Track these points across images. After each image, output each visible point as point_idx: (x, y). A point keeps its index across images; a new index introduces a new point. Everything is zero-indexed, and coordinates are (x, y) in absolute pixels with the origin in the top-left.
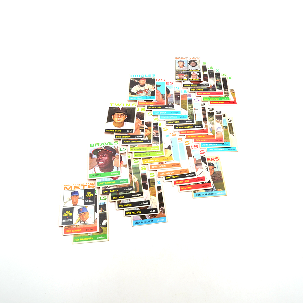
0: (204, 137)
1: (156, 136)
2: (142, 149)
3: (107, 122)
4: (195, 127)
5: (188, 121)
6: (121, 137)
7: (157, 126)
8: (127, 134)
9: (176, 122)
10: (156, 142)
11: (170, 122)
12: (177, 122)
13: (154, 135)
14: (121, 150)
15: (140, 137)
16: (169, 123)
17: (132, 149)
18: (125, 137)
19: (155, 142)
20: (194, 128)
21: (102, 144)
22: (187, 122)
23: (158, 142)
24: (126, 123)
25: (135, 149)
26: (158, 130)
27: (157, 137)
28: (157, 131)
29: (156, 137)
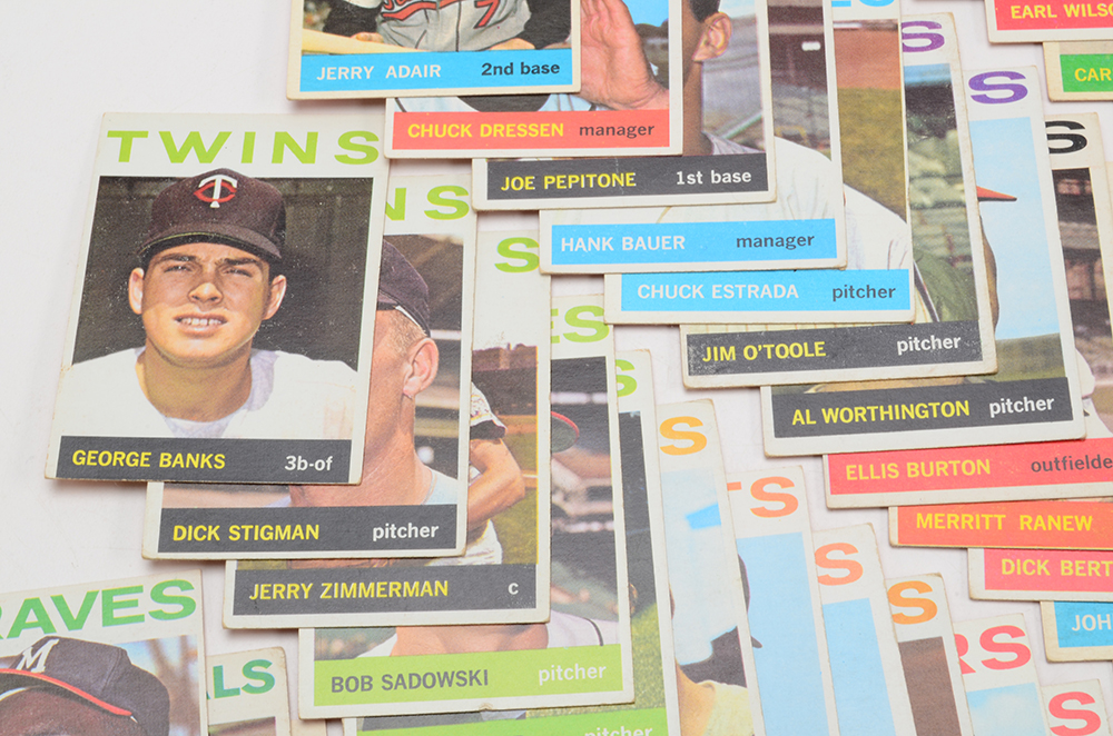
0: (1084, 523)
1: (589, 518)
2: (445, 679)
3: (78, 358)
4: (995, 409)
5: (915, 344)
6: (224, 533)
7: (598, 398)
8: (281, 501)
9: (789, 351)
10: (584, 595)
11: (730, 354)
12: (803, 349)
13: (571, 508)
14: (221, 692)
15: (425, 532)
16: (722, 368)
17: (338, 684)
18: (261, 533)
19: (573, 595)
20: (979, 418)
21: (32, 617)
22: (902, 347)
23: (604, 596)
24: (270, 369)
25: (365, 683)
26: (607, 450)
27: (595, 527)
28: (592, 461)
29: (581, 528)
